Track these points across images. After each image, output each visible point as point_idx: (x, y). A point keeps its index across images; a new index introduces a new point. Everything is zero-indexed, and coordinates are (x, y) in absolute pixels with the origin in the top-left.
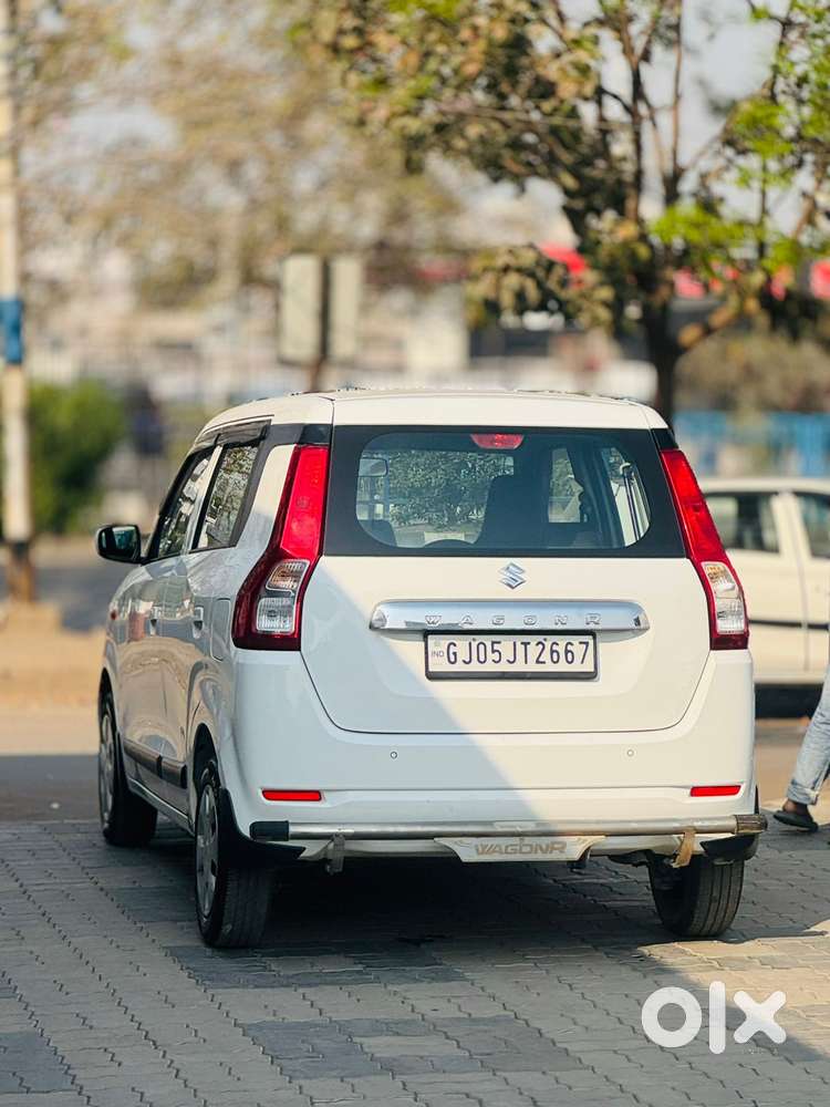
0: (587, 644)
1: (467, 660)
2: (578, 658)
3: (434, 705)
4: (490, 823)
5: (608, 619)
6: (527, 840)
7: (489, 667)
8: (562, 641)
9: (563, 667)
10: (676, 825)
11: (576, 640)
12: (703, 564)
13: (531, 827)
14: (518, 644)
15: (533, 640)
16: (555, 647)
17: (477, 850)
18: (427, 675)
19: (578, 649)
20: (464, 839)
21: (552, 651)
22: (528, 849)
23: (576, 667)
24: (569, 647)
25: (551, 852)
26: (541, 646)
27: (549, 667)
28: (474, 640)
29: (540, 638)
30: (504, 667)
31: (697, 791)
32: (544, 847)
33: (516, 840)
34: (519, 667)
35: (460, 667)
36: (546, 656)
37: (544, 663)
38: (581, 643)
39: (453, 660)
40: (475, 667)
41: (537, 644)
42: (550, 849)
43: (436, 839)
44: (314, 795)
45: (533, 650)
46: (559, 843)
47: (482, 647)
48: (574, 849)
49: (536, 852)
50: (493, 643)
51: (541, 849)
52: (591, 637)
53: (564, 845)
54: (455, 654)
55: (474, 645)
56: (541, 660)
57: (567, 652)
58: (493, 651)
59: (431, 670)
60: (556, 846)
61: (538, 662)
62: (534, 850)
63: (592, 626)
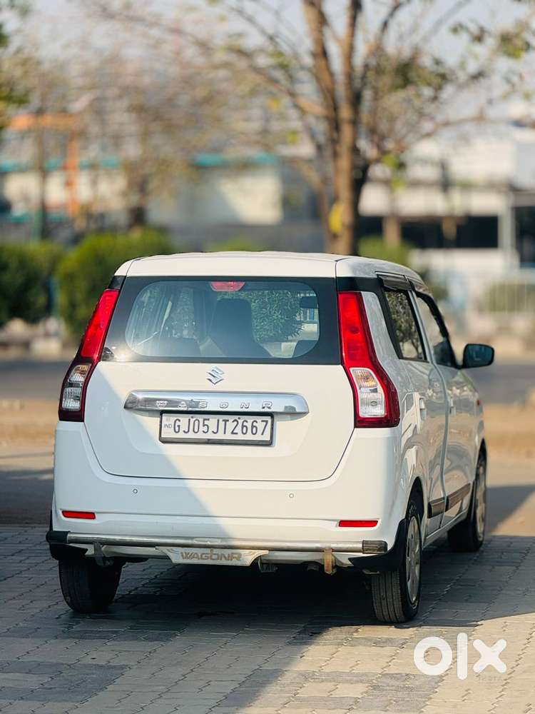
0: (267, 422)
1: (186, 431)
2: (260, 431)
3: (164, 459)
4: (192, 538)
5: (277, 406)
6: (215, 551)
7: (200, 436)
8: (250, 419)
9: (249, 437)
10: (318, 545)
11: (259, 419)
12: (351, 369)
13: (218, 542)
14: (221, 420)
15: (231, 418)
16: (245, 424)
17: (182, 556)
18: (160, 440)
19: (260, 425)
20: (174, 548)
21: (243, 426)
22: (216, 557)
23: (258, 437)
24: (255, 424)
25: (231, 560)
26: (235, 423)
27: (240, 437)
28: (192, 417)
29: (236, 417)
30: (210, 436)
31: (343, 523)
32: (227, 556)
33: (208, 551)
34: (220, 436)
35: (181, 435)
36: (238, 430)
37: (237, 434)
38: (263, 421)
39: (177, 430)
40: (191, 435)
41: (233, 421)
42: (230, 557)
43: (157, 547)
44: (91, 516)
45: (231, 425)
46: (236, 554)
47: (197, 422)
48: (247, 558)
49: (221, 559)
50: (204, 420)
51: (225, 557)
52: (270, 417)
53: (240, 555)
54: (179, 426)
55: (192, 420)
56: (235, 432)
57: (253, 426)
58: (204, 425)
59: (162, 436)
60: (234, 556)
61: (233, 433)
62: (220, 557)
63: (266, 410)
